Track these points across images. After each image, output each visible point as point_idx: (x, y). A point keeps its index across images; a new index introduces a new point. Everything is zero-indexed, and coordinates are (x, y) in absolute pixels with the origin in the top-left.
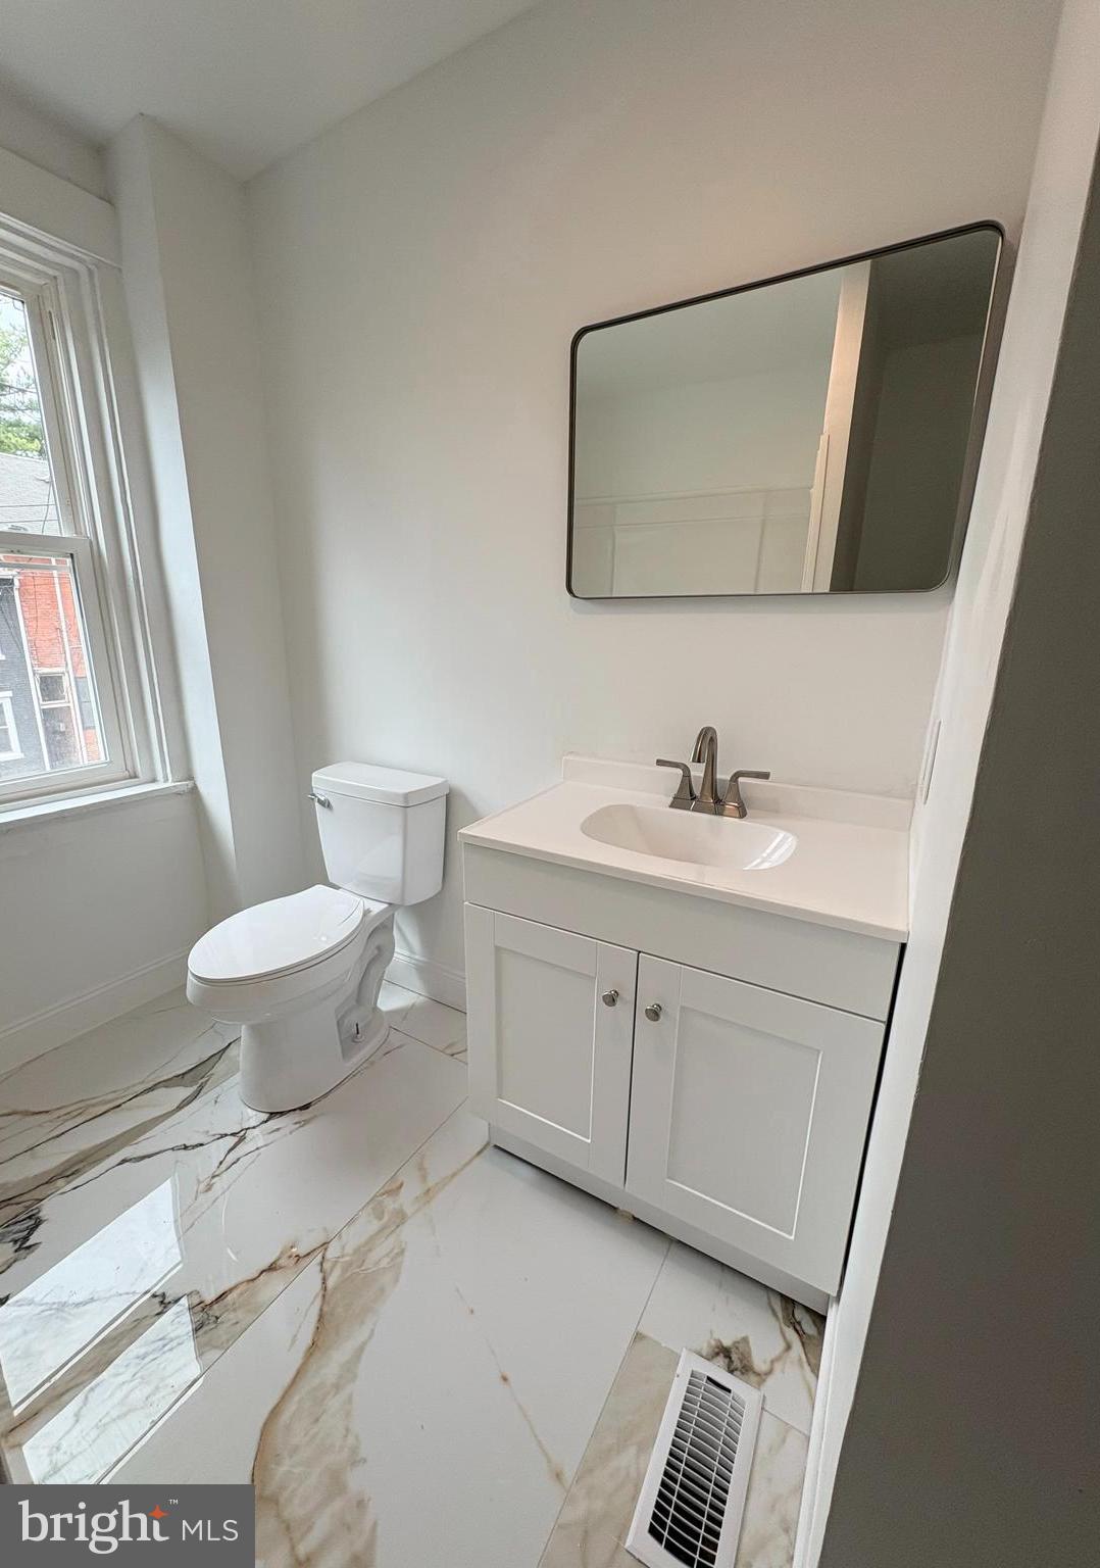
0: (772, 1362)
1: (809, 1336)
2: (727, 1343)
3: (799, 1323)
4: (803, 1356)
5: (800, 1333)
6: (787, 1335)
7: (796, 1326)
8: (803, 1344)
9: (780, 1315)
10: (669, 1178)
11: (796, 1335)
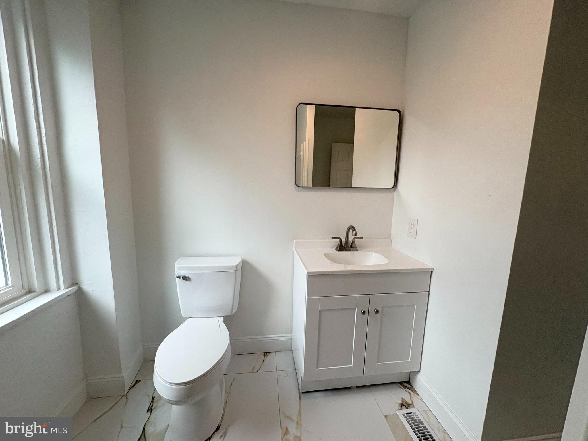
0: (411, 399)
1: (410, 388)
2: (401, 402)
3: (406, 386)
4: (413, 393)
5: (408, 388)
6: (407, 391)
7: (406, 387)
8: (411, 390)
9: (402, 387)
10: (377, 363)
11: (408, 390)
